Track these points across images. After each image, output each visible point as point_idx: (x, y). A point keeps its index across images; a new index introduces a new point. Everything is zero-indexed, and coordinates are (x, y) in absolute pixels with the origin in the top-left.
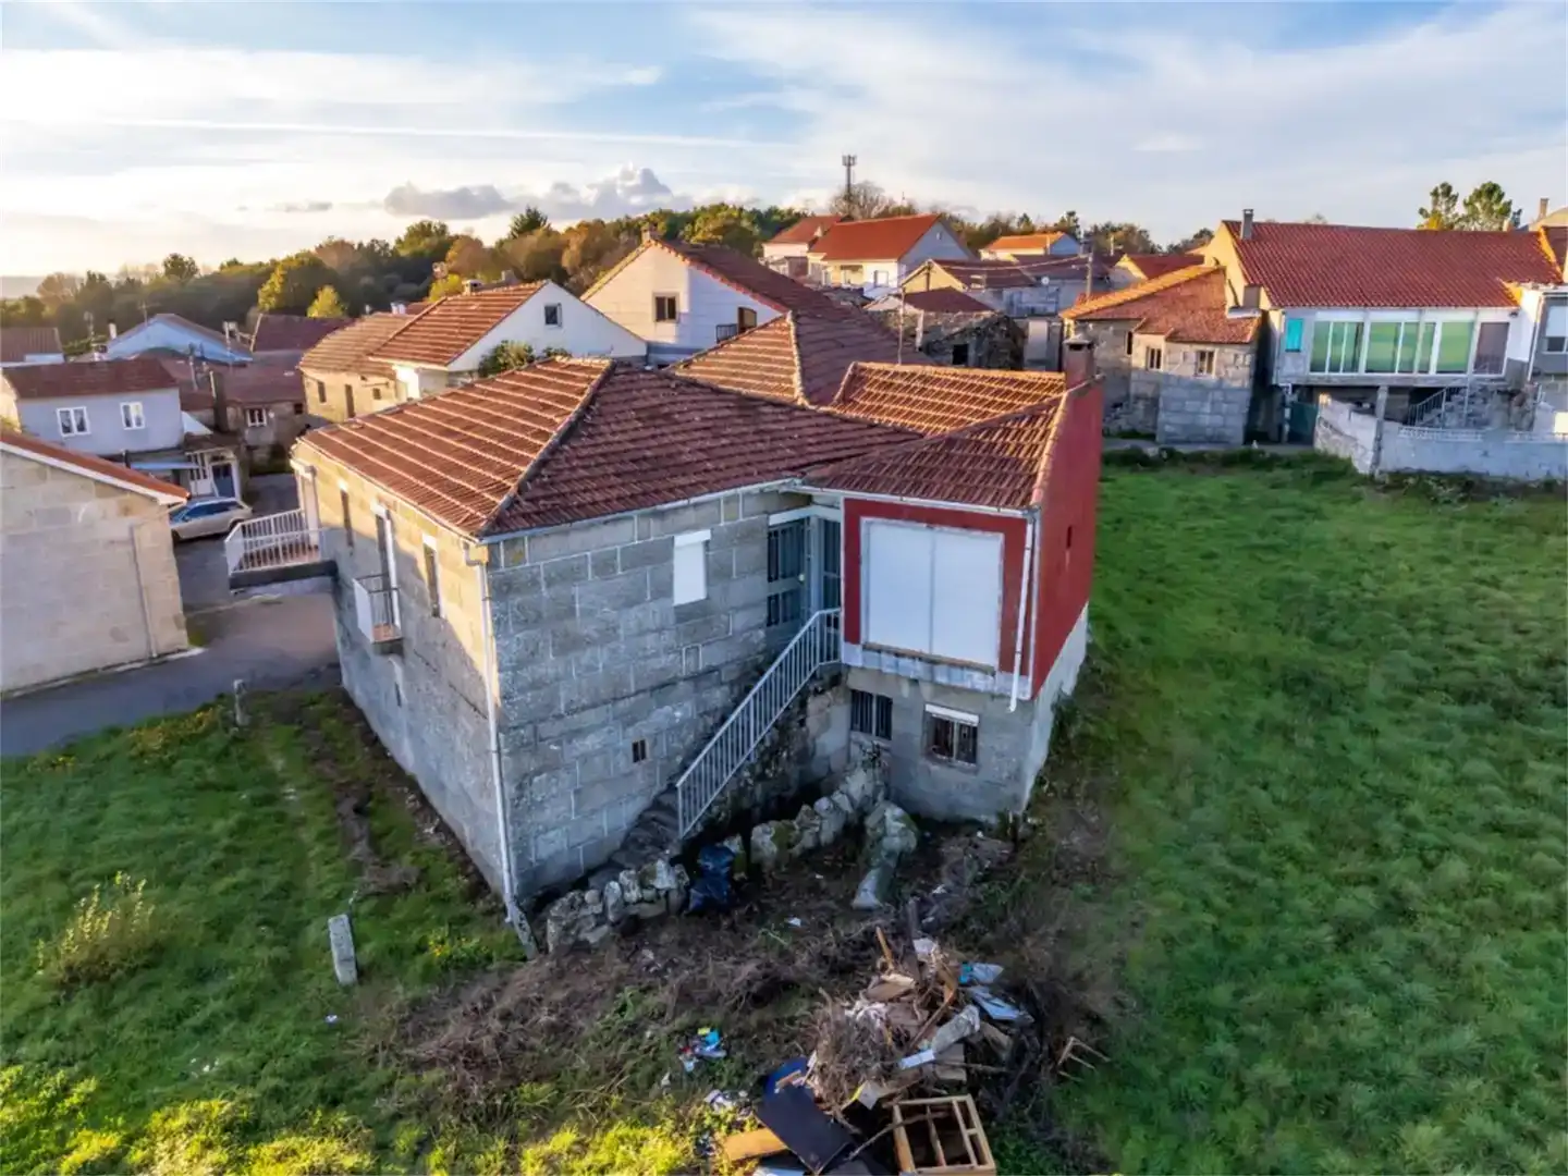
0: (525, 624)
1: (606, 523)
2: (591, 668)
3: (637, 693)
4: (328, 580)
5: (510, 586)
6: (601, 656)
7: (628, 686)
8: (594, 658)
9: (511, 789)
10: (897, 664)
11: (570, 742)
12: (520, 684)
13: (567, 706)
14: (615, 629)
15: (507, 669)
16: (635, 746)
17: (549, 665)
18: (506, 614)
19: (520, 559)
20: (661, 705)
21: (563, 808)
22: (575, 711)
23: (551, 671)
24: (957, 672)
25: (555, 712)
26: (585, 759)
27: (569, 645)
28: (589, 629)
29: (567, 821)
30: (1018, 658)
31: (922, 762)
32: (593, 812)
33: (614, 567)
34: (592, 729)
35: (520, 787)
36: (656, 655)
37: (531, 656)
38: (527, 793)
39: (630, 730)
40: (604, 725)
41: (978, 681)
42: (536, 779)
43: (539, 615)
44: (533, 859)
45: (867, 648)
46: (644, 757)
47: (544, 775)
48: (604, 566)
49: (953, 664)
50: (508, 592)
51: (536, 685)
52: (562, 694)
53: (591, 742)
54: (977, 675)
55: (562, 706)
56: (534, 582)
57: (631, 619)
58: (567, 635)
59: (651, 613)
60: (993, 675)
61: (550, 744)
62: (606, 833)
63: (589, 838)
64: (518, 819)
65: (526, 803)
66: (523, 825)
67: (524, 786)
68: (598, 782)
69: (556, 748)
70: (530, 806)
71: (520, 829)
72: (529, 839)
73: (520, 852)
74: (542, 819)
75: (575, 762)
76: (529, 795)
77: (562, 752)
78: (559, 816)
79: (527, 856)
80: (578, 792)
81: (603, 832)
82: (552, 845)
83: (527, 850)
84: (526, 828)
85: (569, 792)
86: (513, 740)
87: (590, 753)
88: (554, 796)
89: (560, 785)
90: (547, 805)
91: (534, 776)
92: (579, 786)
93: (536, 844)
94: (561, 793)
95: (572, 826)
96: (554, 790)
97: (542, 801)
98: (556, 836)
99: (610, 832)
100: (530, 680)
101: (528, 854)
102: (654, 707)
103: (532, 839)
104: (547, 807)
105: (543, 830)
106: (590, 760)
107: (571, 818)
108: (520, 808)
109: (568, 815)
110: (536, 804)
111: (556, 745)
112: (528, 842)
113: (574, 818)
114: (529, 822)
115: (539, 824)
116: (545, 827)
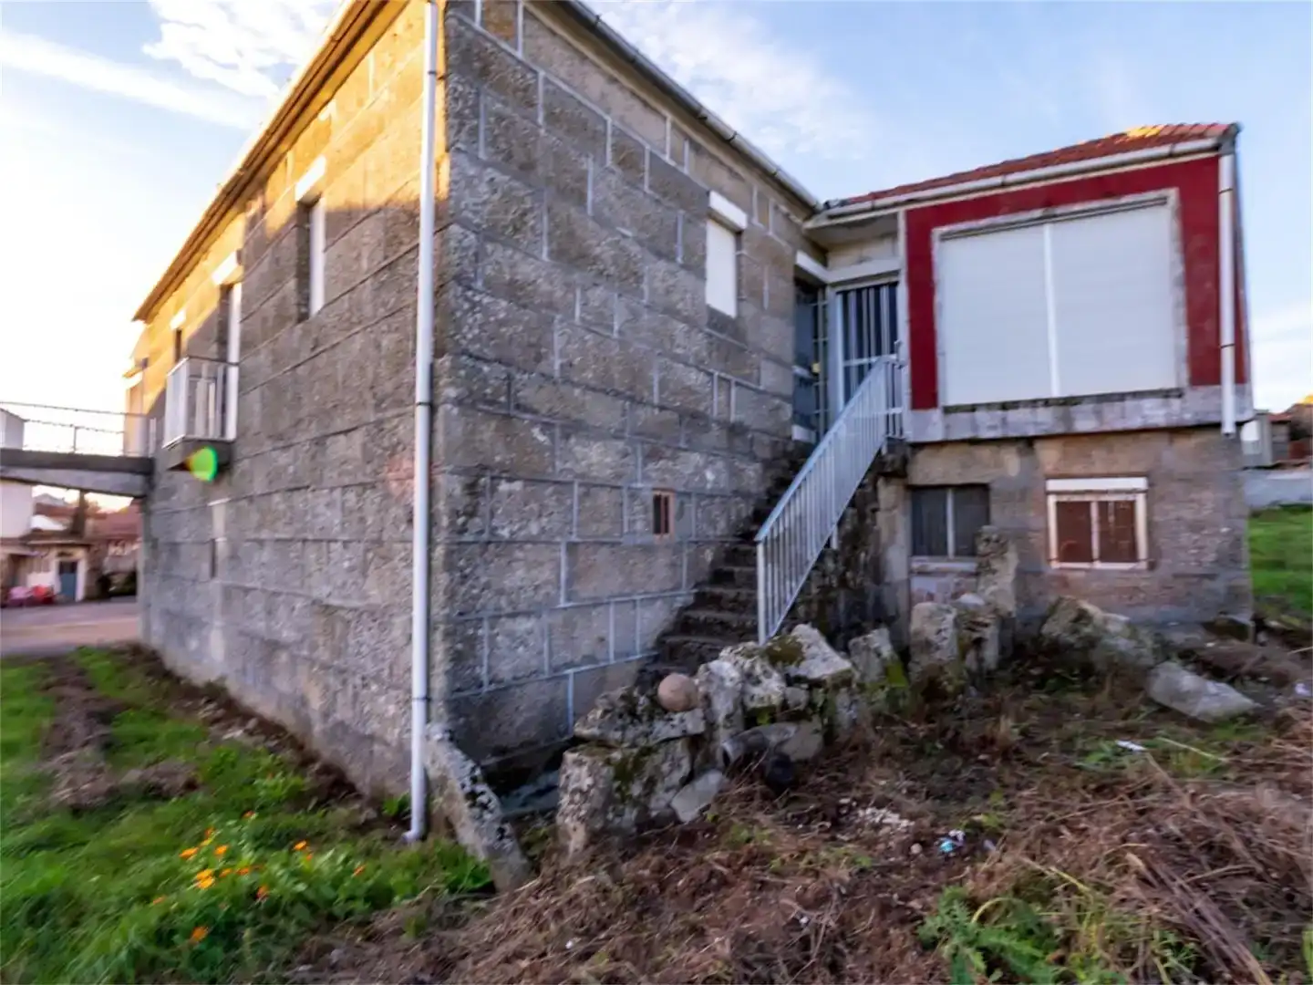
0: (506, 159)
1: (633, 94)
2: (603, 321)
3: (662, 407)
4: (138, 480)
5: (485, 66)
7: (651, 389)
8: (609, 305)
9: (451, 485)
10: (1004, 421)
11: (567, 437)
13: (563, 368)
14: (637, 278)
16: (657, 502)
17: (540, 267)
20: (690, 446)
21: (545, 574)
22: (573, 383)
23: (544, 285)
24: (1111, 408)
25: (545, 367)
26: (589, 486)
27: (570, 254)
28: (603, 249)
29: (549, 606)
30: (1228, 357)
32: (597, 604)
33: (640, 172)
34: (599, 432)
35: (471, 488)
36: (685, 362)
37: (516, 228)
39: (652, 469)
40: (618, 434)
41: (1154, 414)
42: (504, 487)
43: (531, 164)
44: (483, 672)
45: (948, 410)
46: (667, 531)
47: (517, 486)
48: (628, 159)
50: (481, 76)
51: (515, 292)
52: (558, 342)
53: (596, 457)
55: (557, 363)
56: (527, 98)
57: (658, 276)
58: (572, 235)
59: (681, 285)
60: (1180, 396)
61: (533, 423)
62: (612, 656)
63: (584, 657)
64: (462, 563)
65: (481, 532)
66: (470, 582)
67: (479, 489)
68: (603, 544)
69: (542, 438)
70: (489, 543)
71: (463, 589)
72: (481, 620)
73: (459, 646)
74: (507, 583)
75: (571, 483)
76: (488, 516)
77: (552, 450)
78: (537, 588)
79: (471, 662)
80: (572, 547)
81: (608, 653)
82: (521, 649)
83: (473, 647)
84: (475, 591)
85: (558, 544)
86: (467, 376)
87: (595, 478)
88: (533, 541)
89: (544, 520)
90: (519, 554)
91: (501, 478)
92: (574, 538)
93: (492, 638)
94: (543, 538)
95: (558, 619)
96: (534, 529)
97: (510, 542)
98: (530, 632)
99: (617, 655)
100: (508, 277)
101: (475, 657)
102: (682, 445)
103: (486, 624)
104: (518, 560)
105: (509, 610)
106: (593, 490)
107: (558, 603)
108: (467, 537)
109: (553, 592)
110: (499, 542)
111: (543, 431)
112: (477, 628)
113: (562, 603)
114: (483, 580)
115: (501, 592)
116: (511, 603)
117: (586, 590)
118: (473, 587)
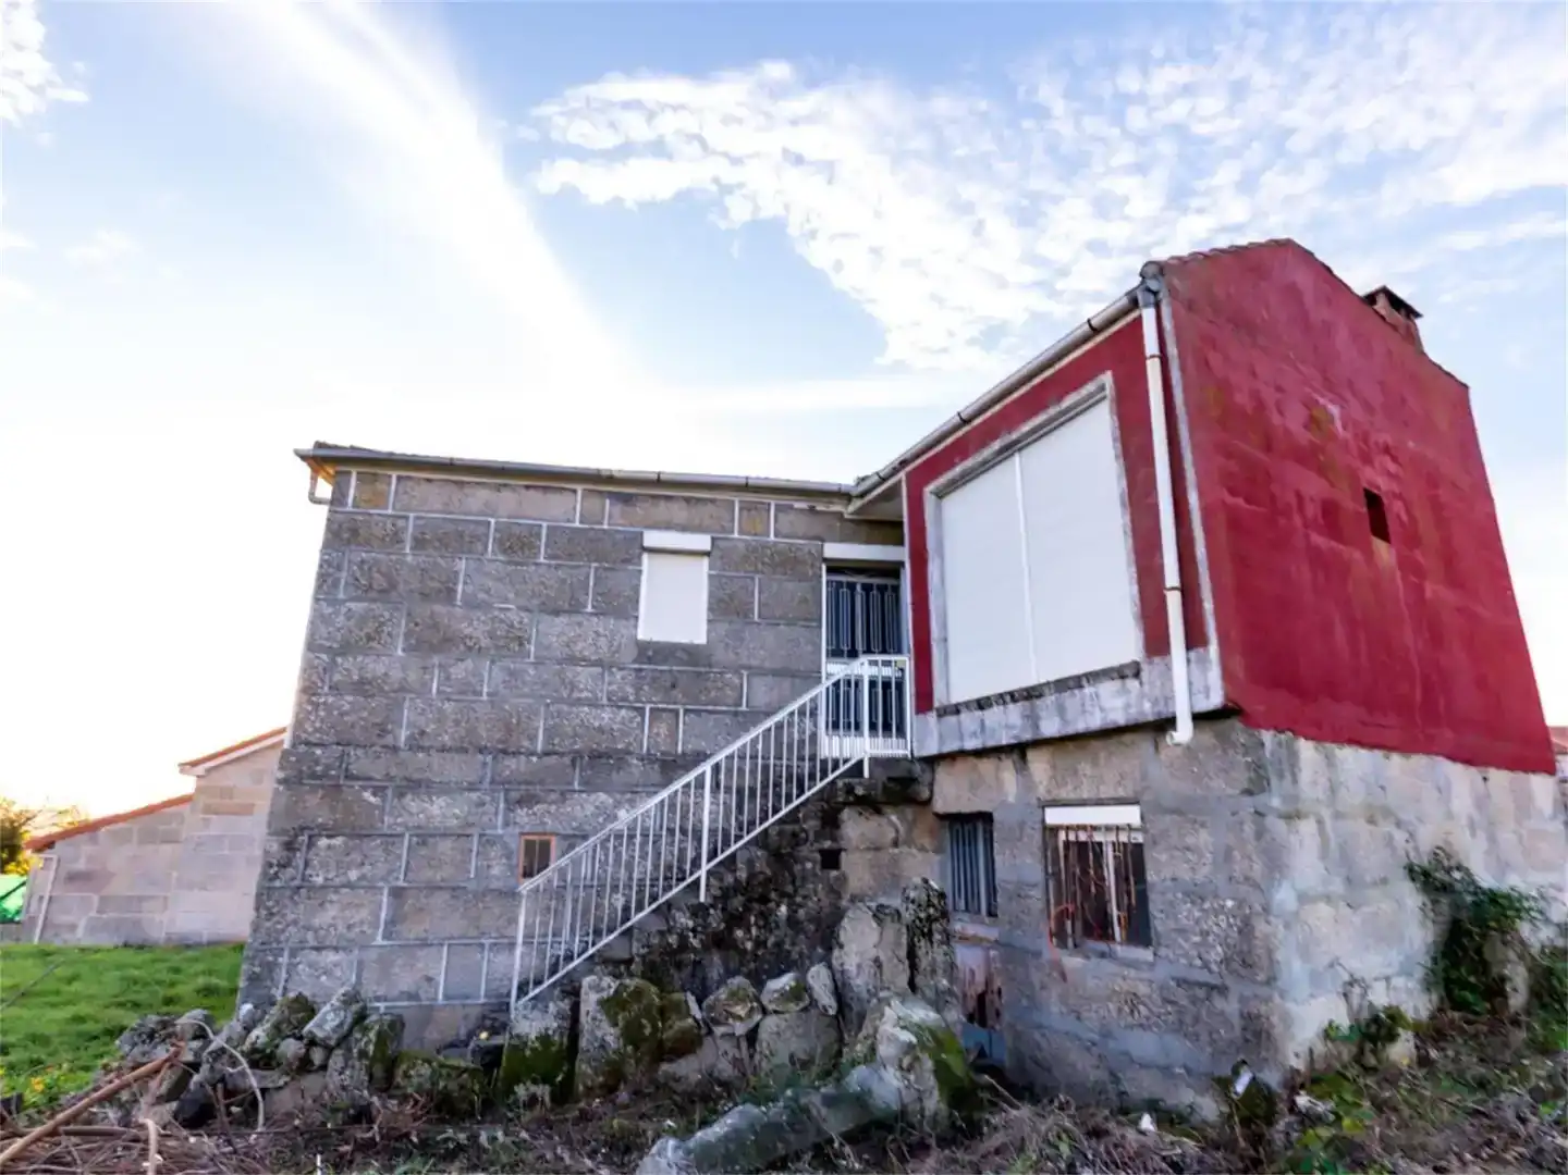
0: (365, 591)
1: (529, 487)
2: (469, 689)
3: (547, 754)
5: (355, 532)
6: (491, 677)
7: (533, 739)
8: (477, 674)
11: (401, 795)
12: (337, 677)
13: (411, 738)
14: (521, 641)
15: (322, 649)
16: (529, 845)
17: (392, 662)
18: (339, 568)
19: (379, 500)
20: (589, 786)
21: (364, 914)
22: (421, 748)
23: (396, 674)
24: (1072, 700)
25: (389, 740)
26: (424, 837)
27: (432, 642)
28: (475, 628)
29: (365, 942)
31: (1050, 950)
32: (424, 944)
33: (534, 548)
34: (445, 789)
35: (288, 845)
36: (594, 704)
37: (370, 639)
38: (299, 859)
39: (522, 815)
40: (472, 788)
41: (1113, 705)
42: (323, 842)
43: (393, 586)
45: (944, 711)
47: (338, 841)
48: (517, 544)
49: (1064, 685)
50: (349, 542)
51: (363, 687)
52: (407, 715)
53: (438, 810)
54: (1107, 688)
55: (403, 734)
56: (397, 538)
57: (554, 631)
58: (435, 626)
59: (591, 632)
60: (1137, 675)
61: (364, 788)
62: (440, 997)
63: (402, 993)
64: (270, 903)
65: (293, 879)
66: (276, 919)
67: (297, 846)
68: (440, 888)
69: (372, 799)
70: (299, 888)
71: (268, 924)
72: (282, 949)
73: (257, 969)
74: (316, 922)
75: (401, 836)
76: (301, 866)
77: (383, 810)
78: (349, 927)
79: (269, 983)
80: (397, 893)
81: (436, 993)
82: (324, 978)
83: (271, 971)
84: (279, 927)
85: (381, 888)
86: (297, 761)
87: (436, 828)
88: (349, 885)
89: (367, 869)
90: (334, 897)
91: (320, 835)
92: (401, 883)
93: (292, 967)
94: (364, 883)
95: (372, 955)
96: (353, 875)
97: (323, 887)
98: (336, 965)
99: (446, 997)
100: (356, 678)
101: (272, 980)
102: (576, 787)
103: (286, 954)
104: (331, 902)
105: (312, 943)
106: (431, 840)
107: (374, 940)
108: (277, 884)
109: (369, 932)
110: (312, 888)
111: (374, 794)
112: (276, 956)
113: (379, 940)
114: (291, 917)
115: (307, 928)
116: (316, 938)
117: (412, 931)
118: (279, 923)
